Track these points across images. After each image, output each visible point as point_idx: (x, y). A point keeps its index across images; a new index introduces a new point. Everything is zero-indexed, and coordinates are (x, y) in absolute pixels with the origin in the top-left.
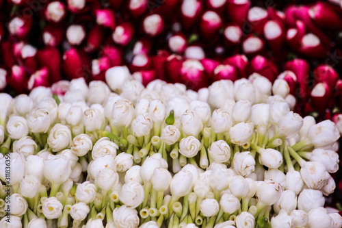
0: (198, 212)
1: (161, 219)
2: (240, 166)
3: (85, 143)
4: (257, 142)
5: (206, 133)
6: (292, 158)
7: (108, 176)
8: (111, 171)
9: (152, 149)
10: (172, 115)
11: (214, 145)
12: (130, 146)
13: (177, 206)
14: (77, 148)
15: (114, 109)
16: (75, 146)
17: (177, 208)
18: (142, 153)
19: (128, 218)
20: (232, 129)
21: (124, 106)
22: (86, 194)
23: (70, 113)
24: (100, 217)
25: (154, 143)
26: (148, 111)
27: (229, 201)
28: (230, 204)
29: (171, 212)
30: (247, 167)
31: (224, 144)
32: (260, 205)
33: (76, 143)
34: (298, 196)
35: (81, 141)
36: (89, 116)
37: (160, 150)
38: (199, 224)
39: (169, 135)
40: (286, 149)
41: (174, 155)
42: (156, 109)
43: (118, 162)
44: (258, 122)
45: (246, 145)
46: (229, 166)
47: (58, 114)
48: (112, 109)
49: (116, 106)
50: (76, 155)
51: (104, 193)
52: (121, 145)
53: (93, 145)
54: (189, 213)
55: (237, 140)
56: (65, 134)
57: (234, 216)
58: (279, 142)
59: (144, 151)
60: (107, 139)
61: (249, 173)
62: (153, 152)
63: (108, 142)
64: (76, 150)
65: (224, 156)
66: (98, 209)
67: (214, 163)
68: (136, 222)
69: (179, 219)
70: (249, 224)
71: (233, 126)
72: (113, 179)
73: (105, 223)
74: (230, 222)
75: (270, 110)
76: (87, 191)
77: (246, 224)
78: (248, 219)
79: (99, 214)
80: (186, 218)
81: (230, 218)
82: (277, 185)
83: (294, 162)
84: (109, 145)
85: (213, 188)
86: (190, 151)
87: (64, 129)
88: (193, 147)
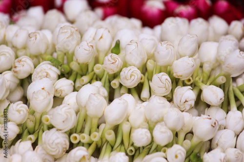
0: (131, 143)
1: (93, 147)
2: (179, 100)
3: (26, 65)
4: (201, 79)
5: (150, 65)
6: (237, 99)
7: (41, 98)
8: (44, 93)
9: (95, 77)
10: (118, 45)
11: (156, 77)
12: (74, 73)
13: (110, 134)
14: (17, 69)
15: (59, 34)
16: (15, 67)
17: (110, 137)
18: (83, 80)
19: (56, 141)
20: (176, 62)
21: (69, 31)
22: (17, 113)
23: (16, 35)
24: (31, 139)
25: (97, 71)
26: (94, 39)
27: (162, 132)
28: (162, 135)
29: (104, 140)
30: (186, 101)
31: (165, 77)
32: (195, 140)
33: (17, 64)
34: (238, 136)
35: (22, 63)
36: (33, 39)
37: (103, 80)
38: (130, 154)
39: (110, 63)
40: (231, 89)
41: (115, 84)
42: (101, 37)
43: (56, 87)
44: (205, 59)
45: (189, 80)
46: (170, 100)
47: (5, 36)
48: (57, 33)
49: (61, 31)
50: (17, 77)
51: (38, 116)
52: (63, 70)
53: (35, 67)
54: (122, 143)
55: (179, 74)
56: (7, 55)
57: (166, 148)
58: (222, 79)
59: (86, 79)
60: (49, 64)
61: (188, 108)
62: (95, 81)
63: (49, 66)
64: (15, 72)
65: (164, 89)
66: (31, 131)
67: (154, 96)
68: (65, 146)
69: (112, 148)
70: (180, 157)
71: (177, 59)
72: (46, 102)
73: (34, 145)
74: (161, 153)
75: (218, 48)
76: (19, 111)
77: (176, 157)
78: (178, 152)
79: (31, 136)
80: (119, 148)
81: (162, 150)
82: (213, 120)
83: (239, 103)
84: (50, 69)
85: (148, 118)
86: (130, 81)
87: (6, 50)
88: (133, 77)
